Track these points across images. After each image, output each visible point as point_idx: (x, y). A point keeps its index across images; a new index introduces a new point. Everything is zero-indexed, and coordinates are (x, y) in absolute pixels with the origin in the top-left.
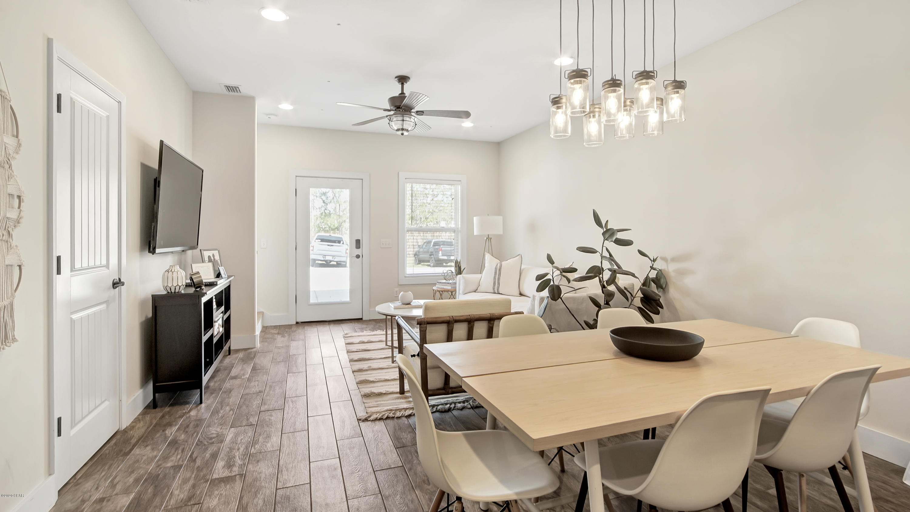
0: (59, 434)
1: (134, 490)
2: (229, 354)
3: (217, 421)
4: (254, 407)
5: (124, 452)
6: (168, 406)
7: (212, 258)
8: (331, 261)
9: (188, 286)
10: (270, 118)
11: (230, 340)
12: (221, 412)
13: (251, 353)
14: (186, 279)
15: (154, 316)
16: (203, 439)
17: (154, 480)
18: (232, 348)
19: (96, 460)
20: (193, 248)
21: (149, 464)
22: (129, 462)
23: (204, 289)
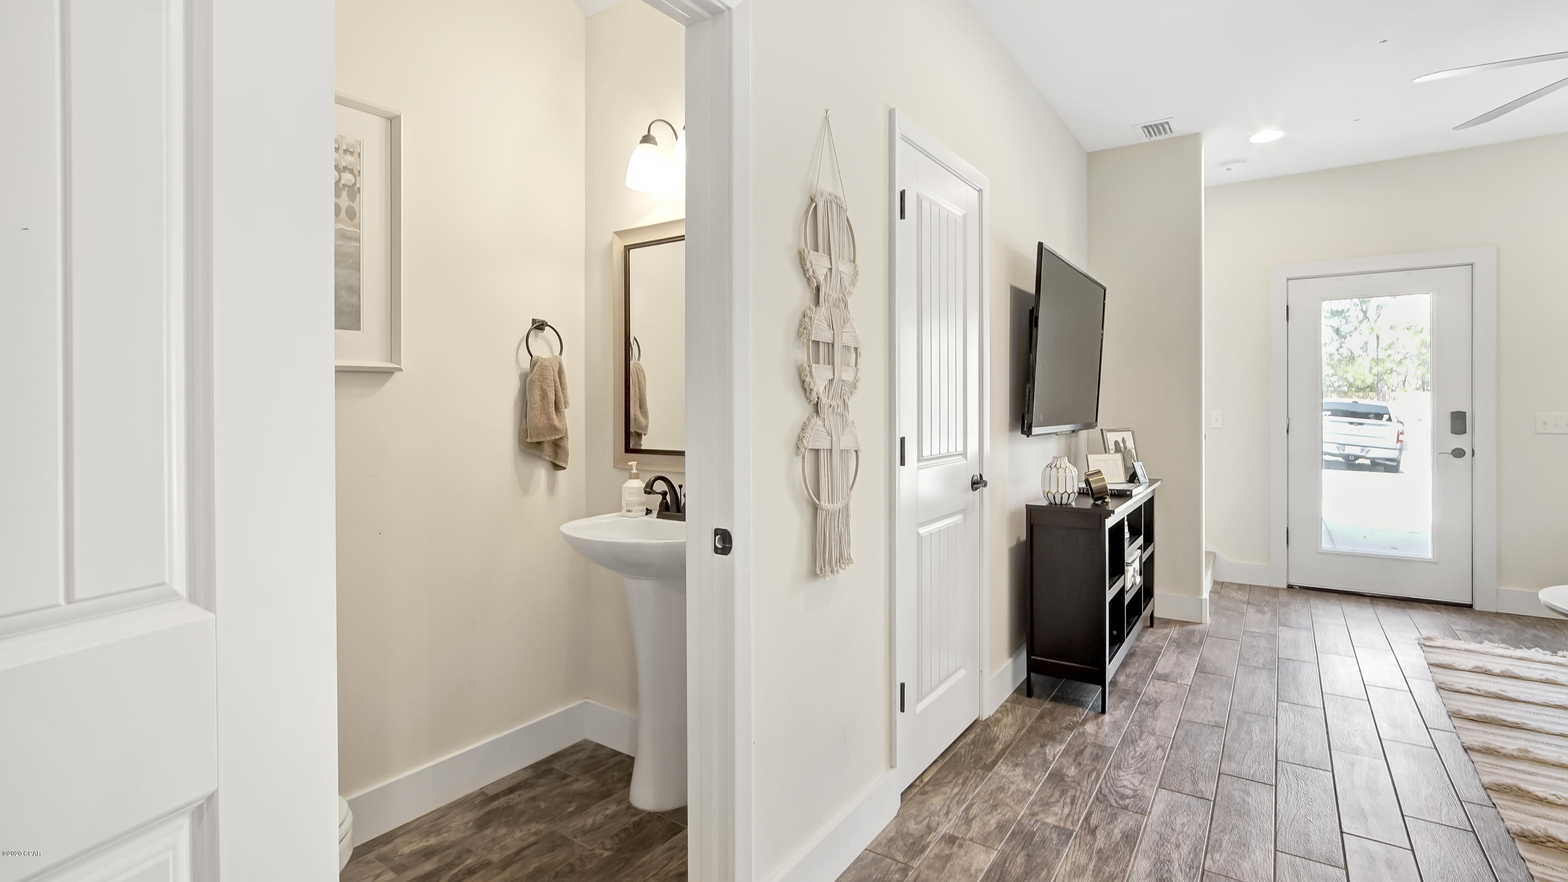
0: (902, 710)
1: (997, 846)
2: (1152, 625)
3: (1133, 761)
4: (1206, 756)
5: (985, 763)
6: (1049, 700)
7: (1122, 445)
8: (1357, 457)
9: (1081, 493)
10: (1230, 169)
11: (1152, 599)
12: (1141, 745)
13: (1194, 633)
14: (1079, 481)
15: (1029, 539)
16: (1107, 790)
17: (1026, 841)
18: (1156, 615)
19: (949, 760)
20: (1090, 426)
21: (1020, 803)
22: (990, 784)
23: (1108, 502)
